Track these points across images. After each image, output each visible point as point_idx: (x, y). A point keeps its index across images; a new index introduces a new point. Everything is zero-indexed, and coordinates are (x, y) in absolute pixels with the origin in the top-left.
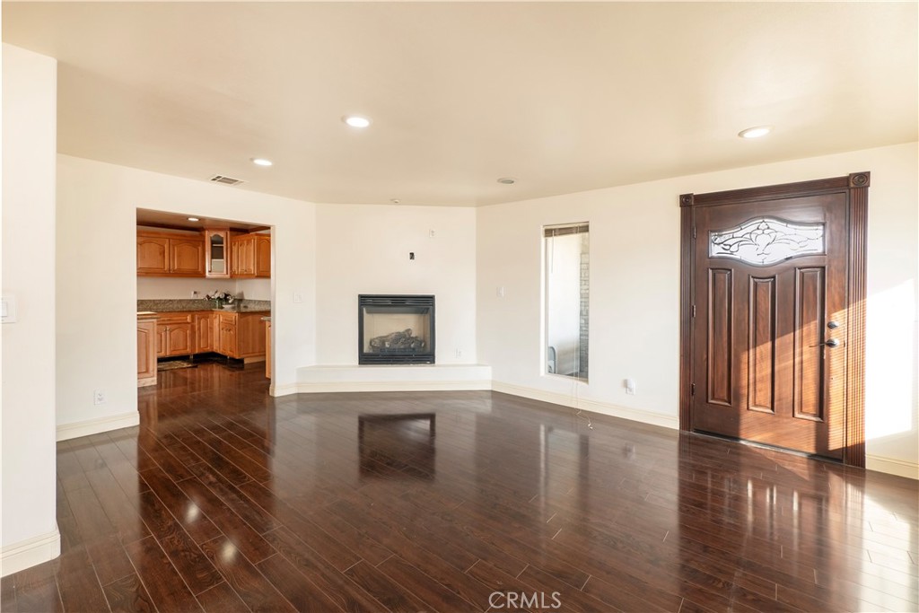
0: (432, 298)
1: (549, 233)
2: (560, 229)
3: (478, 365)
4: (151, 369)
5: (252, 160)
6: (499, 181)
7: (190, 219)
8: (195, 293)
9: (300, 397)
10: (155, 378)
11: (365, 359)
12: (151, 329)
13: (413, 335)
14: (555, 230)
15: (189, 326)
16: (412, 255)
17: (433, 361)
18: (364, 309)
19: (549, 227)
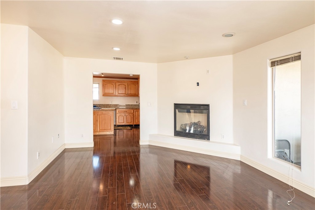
0: (208, 105)
1: (273, 64)
2: (281, 60)
3: (234, 145)
4: (112, 128)
5: (113, 48)
6: (223, 35)
7: (130, 75)
8: (136, 102)
9: (150, 147)
10: (113, 132)
11: (178, 134)
12: (112, 114)
13: (201, 124)
14: (277, 61)
15: (132, 114)
16: (198, 83)
17: (209, 139)
18: (177, 110)
19: (274, 60)
